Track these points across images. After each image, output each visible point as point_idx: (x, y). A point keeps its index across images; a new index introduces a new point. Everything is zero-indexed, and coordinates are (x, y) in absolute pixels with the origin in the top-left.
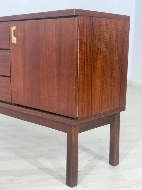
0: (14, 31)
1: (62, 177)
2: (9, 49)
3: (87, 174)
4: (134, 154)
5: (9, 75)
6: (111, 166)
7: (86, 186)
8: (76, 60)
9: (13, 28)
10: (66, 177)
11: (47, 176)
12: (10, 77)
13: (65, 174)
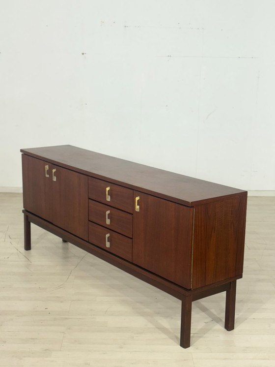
0: (138, 201)
1: (177, 337)
2: (132, 214)
3: (201, 337)
4: (254, 319)
5: (131, 237)
6: (226, 330)
7: (197, 349)
8: (190, 242)
9: (137, 198)
10: (180, 338)
11: (164, 336)
12: (132, 239)
13: (179, 335)
